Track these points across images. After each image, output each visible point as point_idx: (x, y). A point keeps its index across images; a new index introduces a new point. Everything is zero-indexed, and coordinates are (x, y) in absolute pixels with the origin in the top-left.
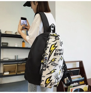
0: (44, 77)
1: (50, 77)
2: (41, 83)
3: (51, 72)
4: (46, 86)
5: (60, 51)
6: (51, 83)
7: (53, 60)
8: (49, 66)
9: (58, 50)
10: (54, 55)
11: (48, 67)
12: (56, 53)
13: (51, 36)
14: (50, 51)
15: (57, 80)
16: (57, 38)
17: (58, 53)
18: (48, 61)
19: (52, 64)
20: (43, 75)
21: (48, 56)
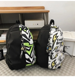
0: (50, 61)
2: (49, 66)
3: (55, 57)
4: (52, 68)
5: (61, 40)
6: (56, 65)
7: (56, 48)
8: (53, 53)
9: (59, 40)
10: (57, 44)
14: (53, 41)
15: (60, 62)
17: (59, 42)
18: (53, 48)
19: (55, 51)
21: (52, 45)
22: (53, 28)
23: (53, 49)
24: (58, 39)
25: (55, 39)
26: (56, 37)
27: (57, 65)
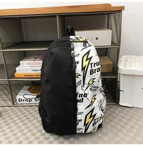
0: (81, 113)
4: (86, 130)
5: (97, 65)
10: (91, 74)
11: (85, 95)
12: (93, 70)
24: (91, 64)
26: (87, 60)
27: (96, 121)
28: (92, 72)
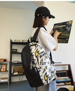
0: (42, 76)
1: (46, 74)
3: (44, 70)
4: (47, 83)
5: (42, 53)
6: (49, 78)
7: (41, 61)
10: (40, 58)
11: (41, 68)
13: (31, 47)
14: (36, 57)
16: (36, 45)
17: (42, 55)
19: (42, 64)
20: (40, 76)
21: (36, 61)
22: (32, 46)
23: (39, 64)
24: (40, 54)
25: (37, 54)
26: (37, 52)
28: (41, 57)
